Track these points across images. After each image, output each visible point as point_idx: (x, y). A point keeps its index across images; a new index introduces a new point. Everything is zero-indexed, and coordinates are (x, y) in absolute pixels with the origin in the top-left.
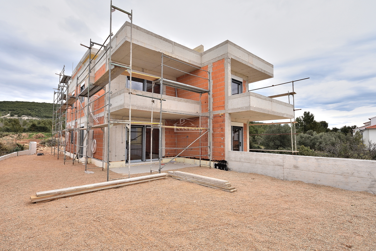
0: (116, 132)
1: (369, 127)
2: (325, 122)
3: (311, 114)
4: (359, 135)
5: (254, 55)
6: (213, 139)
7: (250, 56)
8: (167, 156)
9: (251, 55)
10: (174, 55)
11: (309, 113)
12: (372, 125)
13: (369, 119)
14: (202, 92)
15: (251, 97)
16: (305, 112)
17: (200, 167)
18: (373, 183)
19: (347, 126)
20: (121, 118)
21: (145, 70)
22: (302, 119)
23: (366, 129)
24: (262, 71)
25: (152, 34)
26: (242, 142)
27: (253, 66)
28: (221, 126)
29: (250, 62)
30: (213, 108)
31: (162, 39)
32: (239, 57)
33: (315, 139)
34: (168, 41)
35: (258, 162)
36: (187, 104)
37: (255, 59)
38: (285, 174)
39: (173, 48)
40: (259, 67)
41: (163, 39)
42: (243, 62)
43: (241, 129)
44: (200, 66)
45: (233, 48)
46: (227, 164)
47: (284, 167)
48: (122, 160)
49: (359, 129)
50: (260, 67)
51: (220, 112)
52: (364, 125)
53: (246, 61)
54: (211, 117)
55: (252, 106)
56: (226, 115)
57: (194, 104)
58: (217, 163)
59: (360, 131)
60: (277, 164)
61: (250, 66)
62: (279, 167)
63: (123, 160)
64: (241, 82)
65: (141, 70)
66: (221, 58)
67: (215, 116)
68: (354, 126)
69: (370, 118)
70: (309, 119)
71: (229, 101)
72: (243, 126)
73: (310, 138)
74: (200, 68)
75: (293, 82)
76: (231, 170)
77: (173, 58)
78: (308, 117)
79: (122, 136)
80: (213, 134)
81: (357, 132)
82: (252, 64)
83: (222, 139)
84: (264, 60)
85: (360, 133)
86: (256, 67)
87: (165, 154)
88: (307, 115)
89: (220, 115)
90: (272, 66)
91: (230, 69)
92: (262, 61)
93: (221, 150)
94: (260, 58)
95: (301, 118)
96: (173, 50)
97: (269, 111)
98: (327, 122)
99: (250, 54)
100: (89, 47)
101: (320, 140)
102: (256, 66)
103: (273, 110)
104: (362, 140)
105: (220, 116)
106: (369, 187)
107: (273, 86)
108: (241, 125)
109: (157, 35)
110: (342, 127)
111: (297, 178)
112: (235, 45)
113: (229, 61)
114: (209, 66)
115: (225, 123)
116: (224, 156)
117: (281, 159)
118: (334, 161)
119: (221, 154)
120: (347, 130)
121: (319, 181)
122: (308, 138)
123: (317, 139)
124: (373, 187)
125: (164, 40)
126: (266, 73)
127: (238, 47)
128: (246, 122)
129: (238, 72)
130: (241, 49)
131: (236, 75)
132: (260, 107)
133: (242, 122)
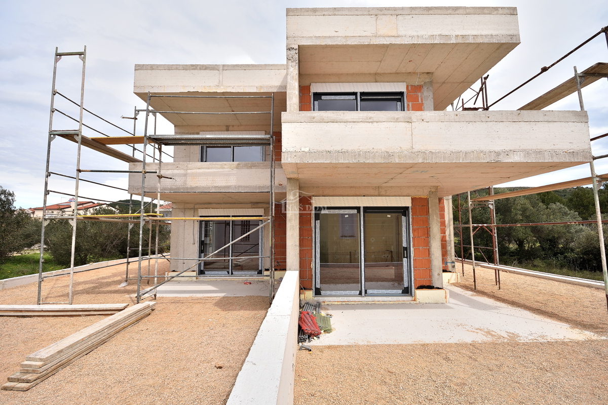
0: (185, 227)
5: (403, 9)
8: (276, 268)
9: (388, 12)
10: (222, 87)
21: (231, 128)
25: (178, 66)
26: (408, 246)
29: (383, 32)
31: (197, 69)
32: (334, 34)
34: (209, 68)
37: (410, 17)
39: (221, 76)
42: (348, 43)
43: (407, 212)
48: (193, 270)
53: (365, 34)
55: (292, 149)
61: (383, 43)
64: (401, 94)
65: (225, 128)
72: (409, 204)
77: (223, 93)
79: (193, 234)
86: (414, 37)
90: (507, 11)
91: (296, 72)
96: (221, 79)
99: (385, 12)
100: (133, 117)
107: (544, 69)
109: (187, 65)
113: (290, 56)
125: (200, 69)
126: (471, 41)
127: (325, 13)
128: (423, 194)
129: (379, 71)
130: (340, 13)
131: (376, 82)
132: (339, 148)
133: (405, 195)
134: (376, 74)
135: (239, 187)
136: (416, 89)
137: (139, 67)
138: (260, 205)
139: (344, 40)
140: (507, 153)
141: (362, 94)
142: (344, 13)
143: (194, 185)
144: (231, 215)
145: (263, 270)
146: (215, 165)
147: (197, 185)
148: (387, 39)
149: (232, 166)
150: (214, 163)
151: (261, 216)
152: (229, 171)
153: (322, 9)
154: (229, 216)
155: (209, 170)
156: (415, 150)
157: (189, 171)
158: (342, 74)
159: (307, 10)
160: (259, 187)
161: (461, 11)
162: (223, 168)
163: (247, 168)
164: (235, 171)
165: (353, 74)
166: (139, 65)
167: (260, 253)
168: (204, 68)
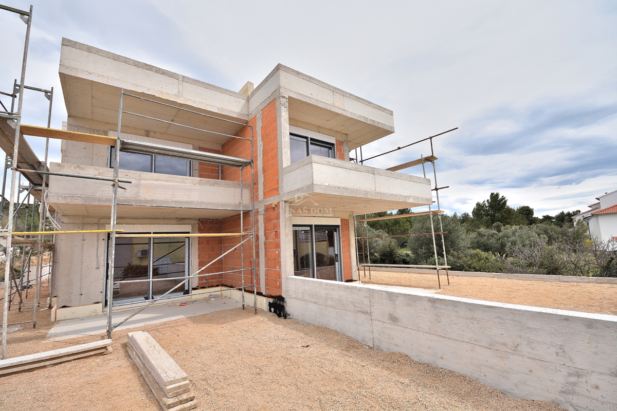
0: (83, 248)
1: (597, 212)
2: (528, 207)
3: (502, 197)
4: (583, 225)
5: (346, 92)
6: (265, 253)
7: (335, 93)
8: (203, 286)
9: (338, 92)
10: (181, 98)
11: (497, 195)
12: (602, 208)
13: (597, 199)
14: (242, 164)
15: (314, 165)
16: (492, 194)
17: (244, 309)
18: (573, 379)
19: (565, 213)
20: (96, 221)
21: (151, 134)
22: (487, 205)
23: (593, 215)
24: (368, 120)
25: (128, 60)
26: (339, 253)
27: (345, 112)
28: (275, 227)
29: (336, 104)
30: (265, 194)
31: (152, 71)
32: (310, 96)
33: (504, 237)
34: (167, 74)
35: (329, 302)
36: (216, 188)
37: (350, 99)
38: (376, 335)
39: (181, 87)
40: (359, 114)
41: (154, 70)
42: (319, 105)
43: (337, 229)
44: (246, 118)
45: (294, 79)
46: (285, 304)
47: (373, 318)
48: (96, 301)
49: (583, 215)
50: (361, 115)
51: (272, 201)
52: (590, 209)
53: (327, 102)
54: (262, 210)
55: (319, 183)
56: (281, 206)
57: (232, 189)
58: (271, 300)
59: (584, 219)
60: (360, 309)
61: (336, 112)
62: (363, 316)
63: (99, 301)
64: (333, 145)
65: (144, 133)
66: (272, 99)
67: (268, 209)
68: (577, 211)
69: (598, 197)
70: (499, 204)
71: (284, 177)
72: (339, 224)
73: (495, 236)
74: (247, 122)
75: (431, 138)
76: (291, 317)
77: (182, 105)
78: (497, 203)
79: (97, 256)
80: (265, 244)
81: (579, 220)
82: (342, 108)
83: (277, 252)
84: (370, 103)
85: (584, 222)
86: (352, 113)
87: (199, 284)
88: (494, 197)
89: (273, 206)
90: (389, 112)
91: (287, 116)
92: (367, 103)
93: (277, 275)
94: (361, 99)
95: (486, 202)
96: (181, 90)
97: (367, 193)
98: (531, 207)
99: (335, 90)
100: (11, 93)
101: (513, 238)
102: (352, 111)
103: (378, 190)
104: (588, 233)
105: (274, 208)
106: (562, 392)
107: (399, 148)
108: (337, 222)
109: (139, 62)
110: (557, 214)
111: (397, 345)
112: (298, 73)
113: (283, 103)
114: (257, 117)
115: (281, 220)
116: (280, 287)
117: (366, 297)
118: (469, 309)
119: (276, 282)
120: (565, 219)
121: (442, 358)
122: (492, 236)
123: (508, 237)
124: (573, 393)
126: (376, 125)
127: (305, 78)
128: (346, 217)
129: (322, 126)
130: (313, 81)
131: (319, 132)
132: (343, 185)
133: (337, 216)
134: (319, 126)
135: (202, 203)
136: (341, 143)
137: (69, 43)
138: (187, 221)
139: (316, 103)
140: (409, 197)
141: (312, 139)
142: (315, 82)
143: (149, 198)
144: (152, 231)
145: (190, 289)
146: (175, 178)
147: (153, 198)
148: (340, 110)
149: (194, 181)
150: (174, 176)
151: (188, 233)
152: (191, 186)
153: (303, 74)
154: (150, 233)
155: (168, 183)
156: (377, 191)
157: (142, 182)
158: (298, 120)
159: (293, 71)
160: (222, 205)
161: (371, 105)
162: (184, 182)
163: (210, 185)
164: (197, 187)
165: (305, 123)
166: (69, 41)
167: (187, 272)
168: (161, 72)
